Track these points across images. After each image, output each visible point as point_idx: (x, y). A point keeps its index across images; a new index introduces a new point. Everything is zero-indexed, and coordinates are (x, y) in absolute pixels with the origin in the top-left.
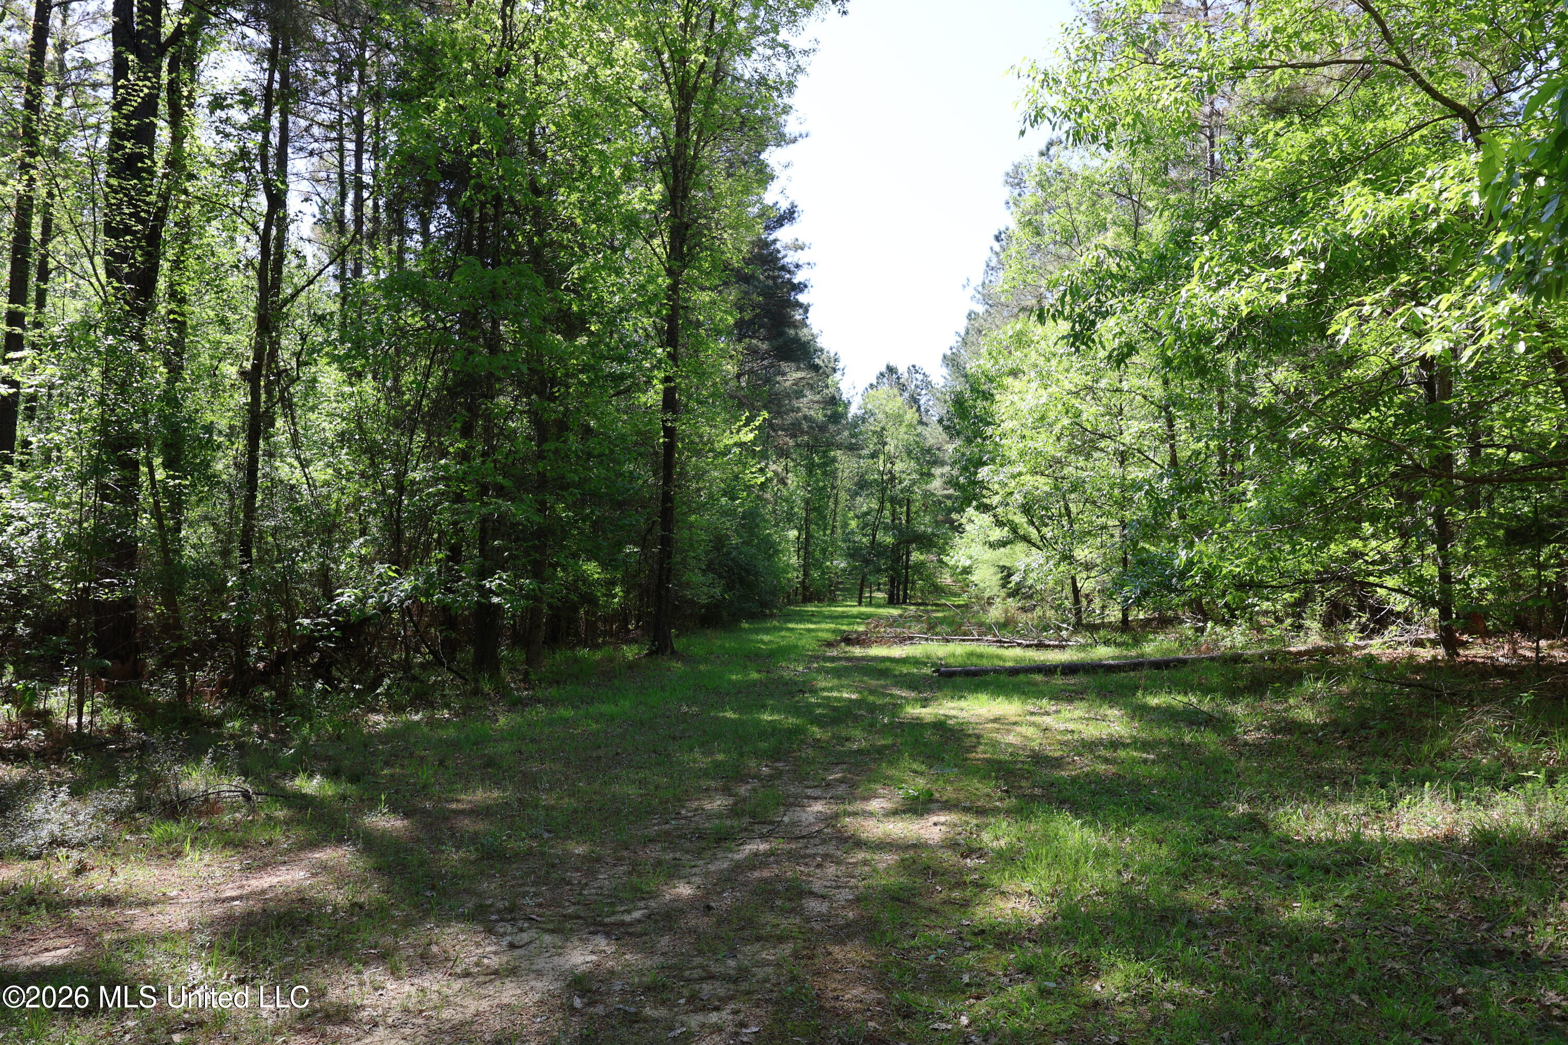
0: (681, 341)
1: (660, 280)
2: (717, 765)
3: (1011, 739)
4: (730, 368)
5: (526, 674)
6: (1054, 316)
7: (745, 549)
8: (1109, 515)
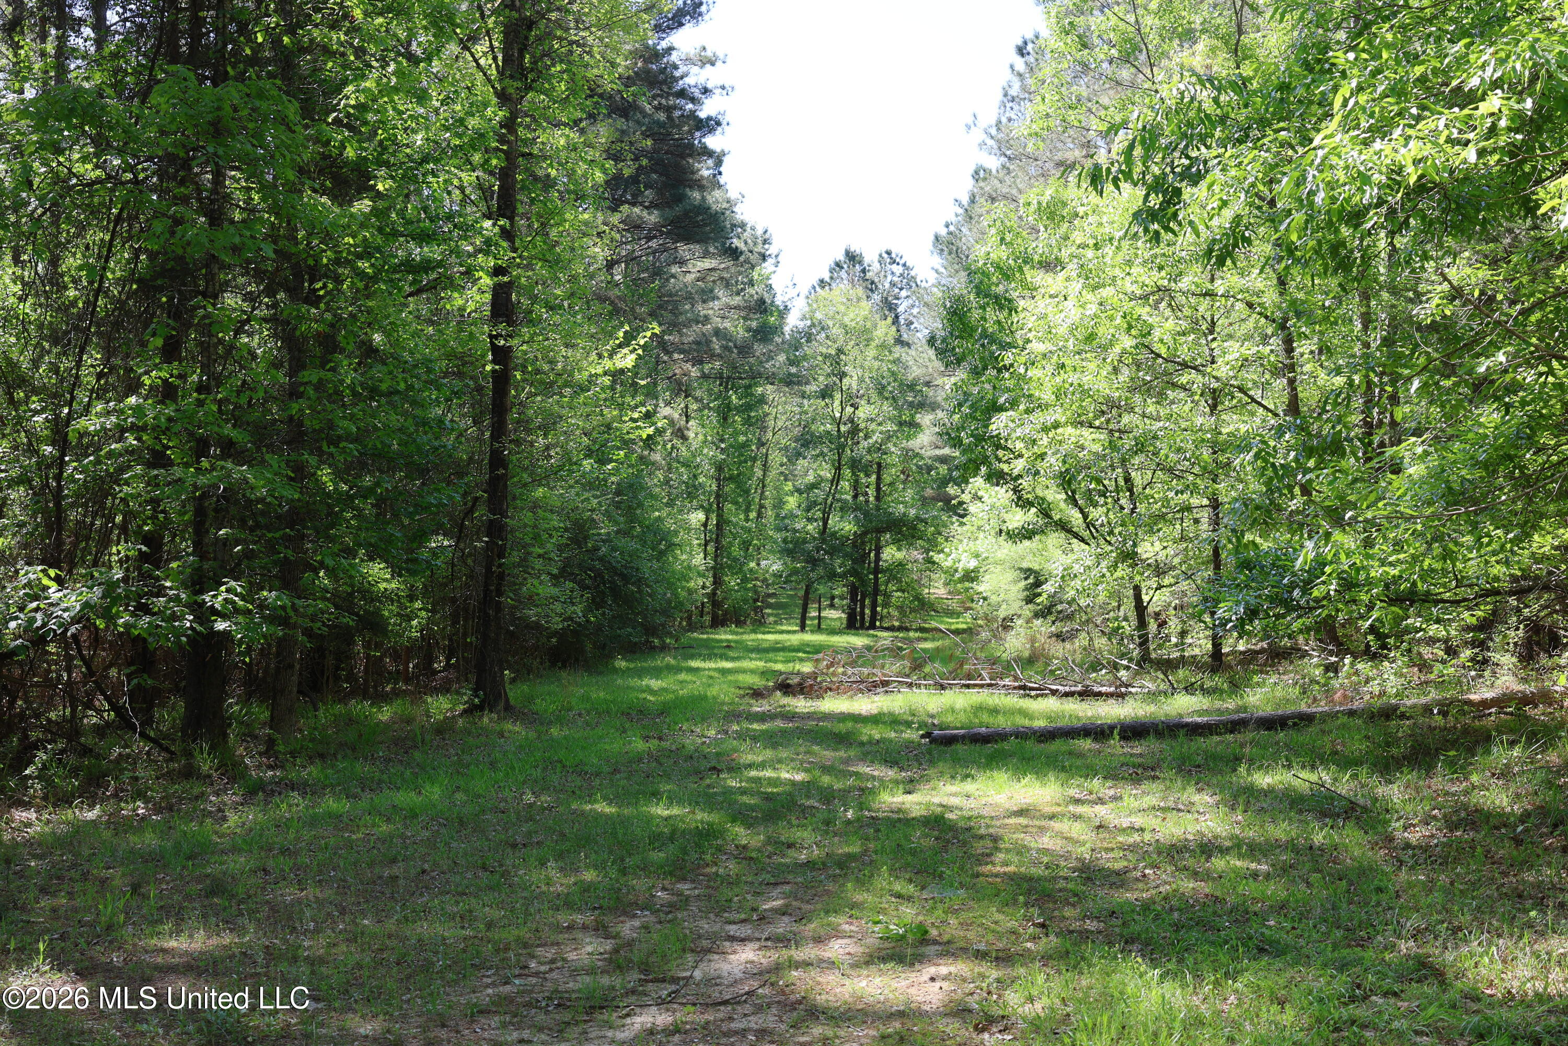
0: (520, 210)
1: (489, 112)
2: (587, 888)
3: (1046, 842)
4: (599, 252)
5: (271, 742)
6: (1116, 181)
7: (622, 542)
8: (1193, 489)
